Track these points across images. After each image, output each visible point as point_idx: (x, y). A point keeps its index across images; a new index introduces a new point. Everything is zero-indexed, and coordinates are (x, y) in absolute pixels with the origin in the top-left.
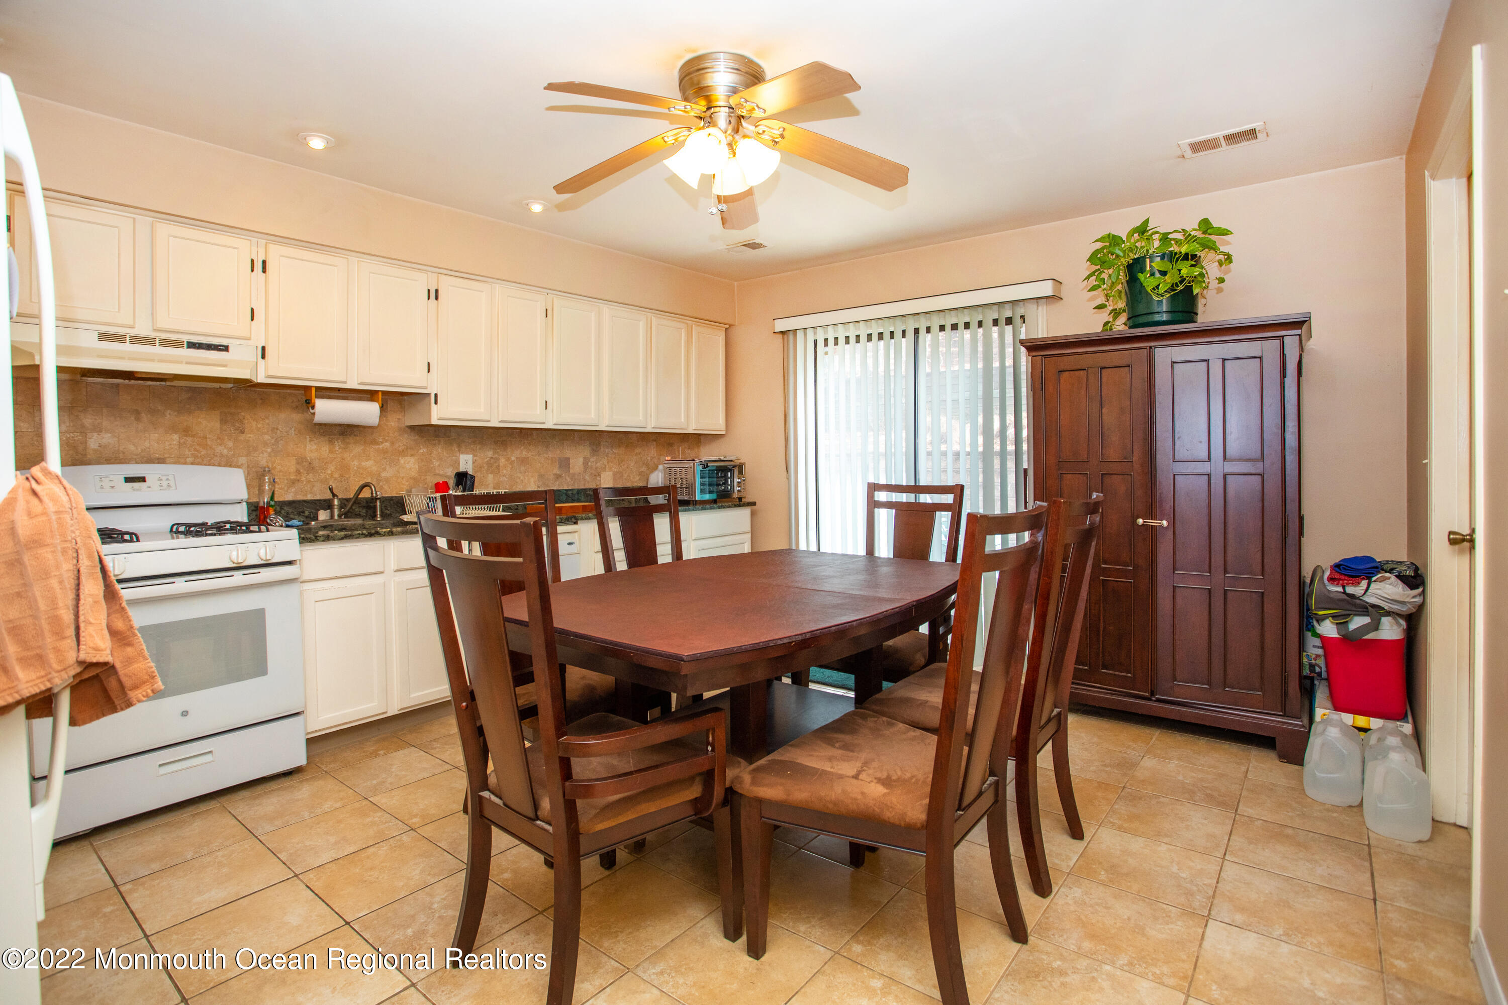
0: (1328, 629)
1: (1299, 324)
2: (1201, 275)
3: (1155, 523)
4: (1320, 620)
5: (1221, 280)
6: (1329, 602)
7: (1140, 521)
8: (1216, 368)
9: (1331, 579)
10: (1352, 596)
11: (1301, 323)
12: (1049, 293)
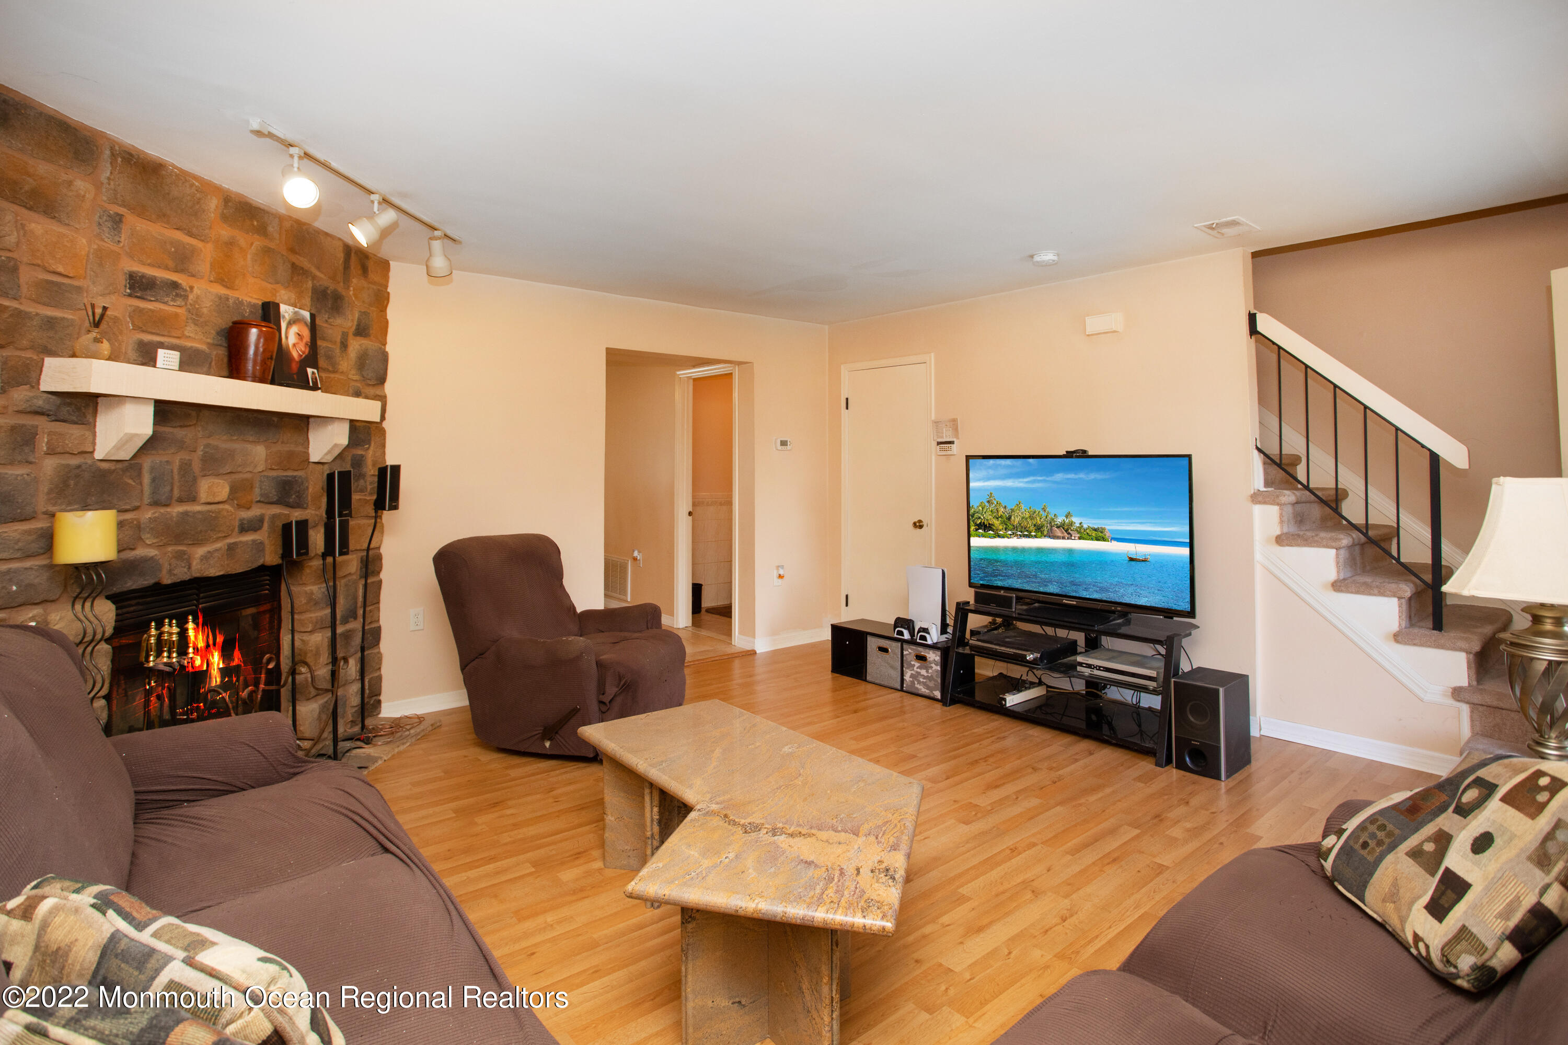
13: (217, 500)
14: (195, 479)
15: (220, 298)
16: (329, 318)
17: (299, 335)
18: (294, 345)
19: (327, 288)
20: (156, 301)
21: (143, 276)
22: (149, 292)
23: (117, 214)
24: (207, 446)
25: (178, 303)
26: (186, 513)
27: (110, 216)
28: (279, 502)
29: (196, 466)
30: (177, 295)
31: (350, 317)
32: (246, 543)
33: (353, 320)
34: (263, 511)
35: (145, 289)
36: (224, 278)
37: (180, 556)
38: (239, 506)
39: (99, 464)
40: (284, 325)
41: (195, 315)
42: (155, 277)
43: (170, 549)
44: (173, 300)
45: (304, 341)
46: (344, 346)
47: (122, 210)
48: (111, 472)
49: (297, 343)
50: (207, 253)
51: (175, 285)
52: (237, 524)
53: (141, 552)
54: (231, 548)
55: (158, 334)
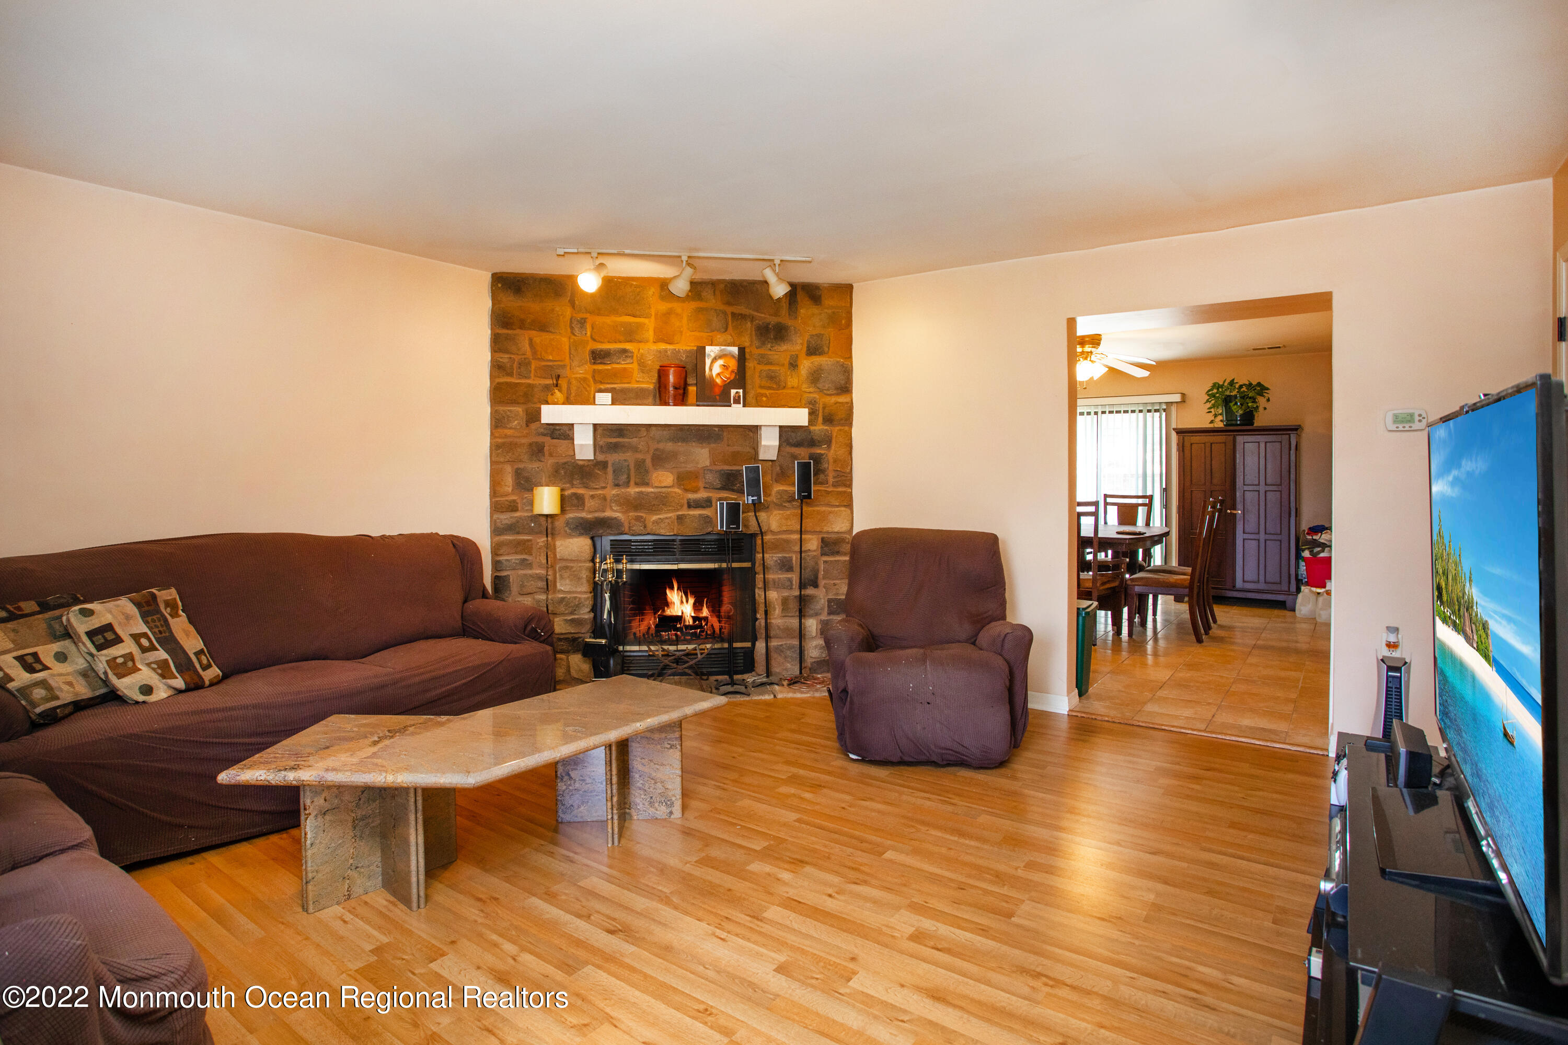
0: (1306, 554)
1: (1296, 429)
2: (1257, 407)
3: (1234, 512)
4: (1303, 551)
5: (1265, 409)
6: (1307, 542)
7: (1229, 511)
8: (1262, 445)
9: (1308, 534)
10: (1315, 540)
11: (1296, 430)
12: (1179, 400)
13: (663, 485)
14: (647, 472)
15: (660, 352)
16: (772, 347)
17: (725, 367)
18: (718, 374)
19: (769, 324)
20: (613, 363)
21: (601, 350)
22: (606, 359)
23: (582, 319)
24: (656, 450)
25: (628, 361)
26: (641, 493)
27: (578, 321)
28: (723, 488)
29: (648, 462)
30: (626, 357)
31: (799, 341)
32: (694, 516)
33: (802, 344)
34: (710, 495)
35: (604, 358)
36: (663, 336)
37: (638, 519)
38: (686, 490)
39: (578, 462)
40: (708, 362)
41: (642, 365)
42: (610, 349)
43: (631, 514)
44: (624, 360)
45: (730, 369)
46: (794, 365)
47: (584, 316)
48: (583, 466)
49: (722, 373)
50: (650, 324)
51: (624, 351)
52: (686, 502)
53: (608, 514)
54: (680, 518)
55: (613, 383)
